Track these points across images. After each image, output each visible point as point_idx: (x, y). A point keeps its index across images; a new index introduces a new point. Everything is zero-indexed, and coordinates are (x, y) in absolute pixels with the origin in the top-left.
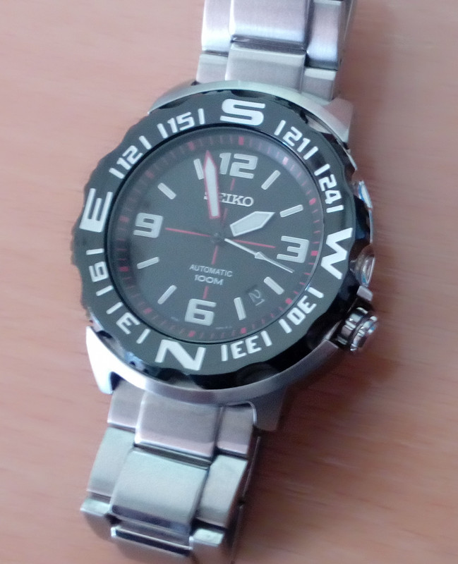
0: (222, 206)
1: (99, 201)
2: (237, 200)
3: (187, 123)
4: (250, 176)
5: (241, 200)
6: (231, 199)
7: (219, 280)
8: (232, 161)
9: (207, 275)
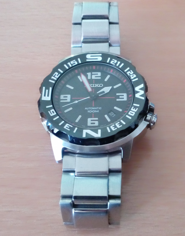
0: (92, 88)
1: (47, 91)
2: (97, 85)
3: (75, 63)
4: (100, 78)
5: (99, 85)
6: (95, 85)
7: (97, 111)
8: (92, 75)
9: (92, 110)
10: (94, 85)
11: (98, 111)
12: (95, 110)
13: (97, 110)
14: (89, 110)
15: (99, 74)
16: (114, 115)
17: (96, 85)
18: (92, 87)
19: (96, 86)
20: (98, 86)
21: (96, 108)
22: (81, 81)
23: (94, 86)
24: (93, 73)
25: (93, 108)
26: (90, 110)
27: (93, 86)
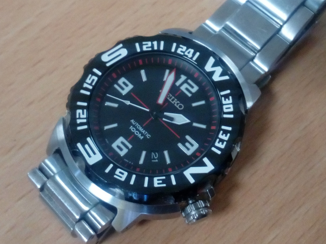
0: (166, 100)
2: (176, 103)
5: (178, 104)
6: (173, 100)
8: (185, 82)
9: (137, 130)
10: (173, 97)
11: (142, 137)
12: (140, 132)
13: (142, 135)
14: (134, 126)
15: (195, 89)
16: (155, 159)
17: (176, 100)
18: (168, 98)
19: (173, 103)
20: (176, 105)
21: (144, 132)
22: (165, 79)
23: (170, 100)
24: (189, 81)
25: (141, 129)
26: (136, 127)
27: (170, 98)
